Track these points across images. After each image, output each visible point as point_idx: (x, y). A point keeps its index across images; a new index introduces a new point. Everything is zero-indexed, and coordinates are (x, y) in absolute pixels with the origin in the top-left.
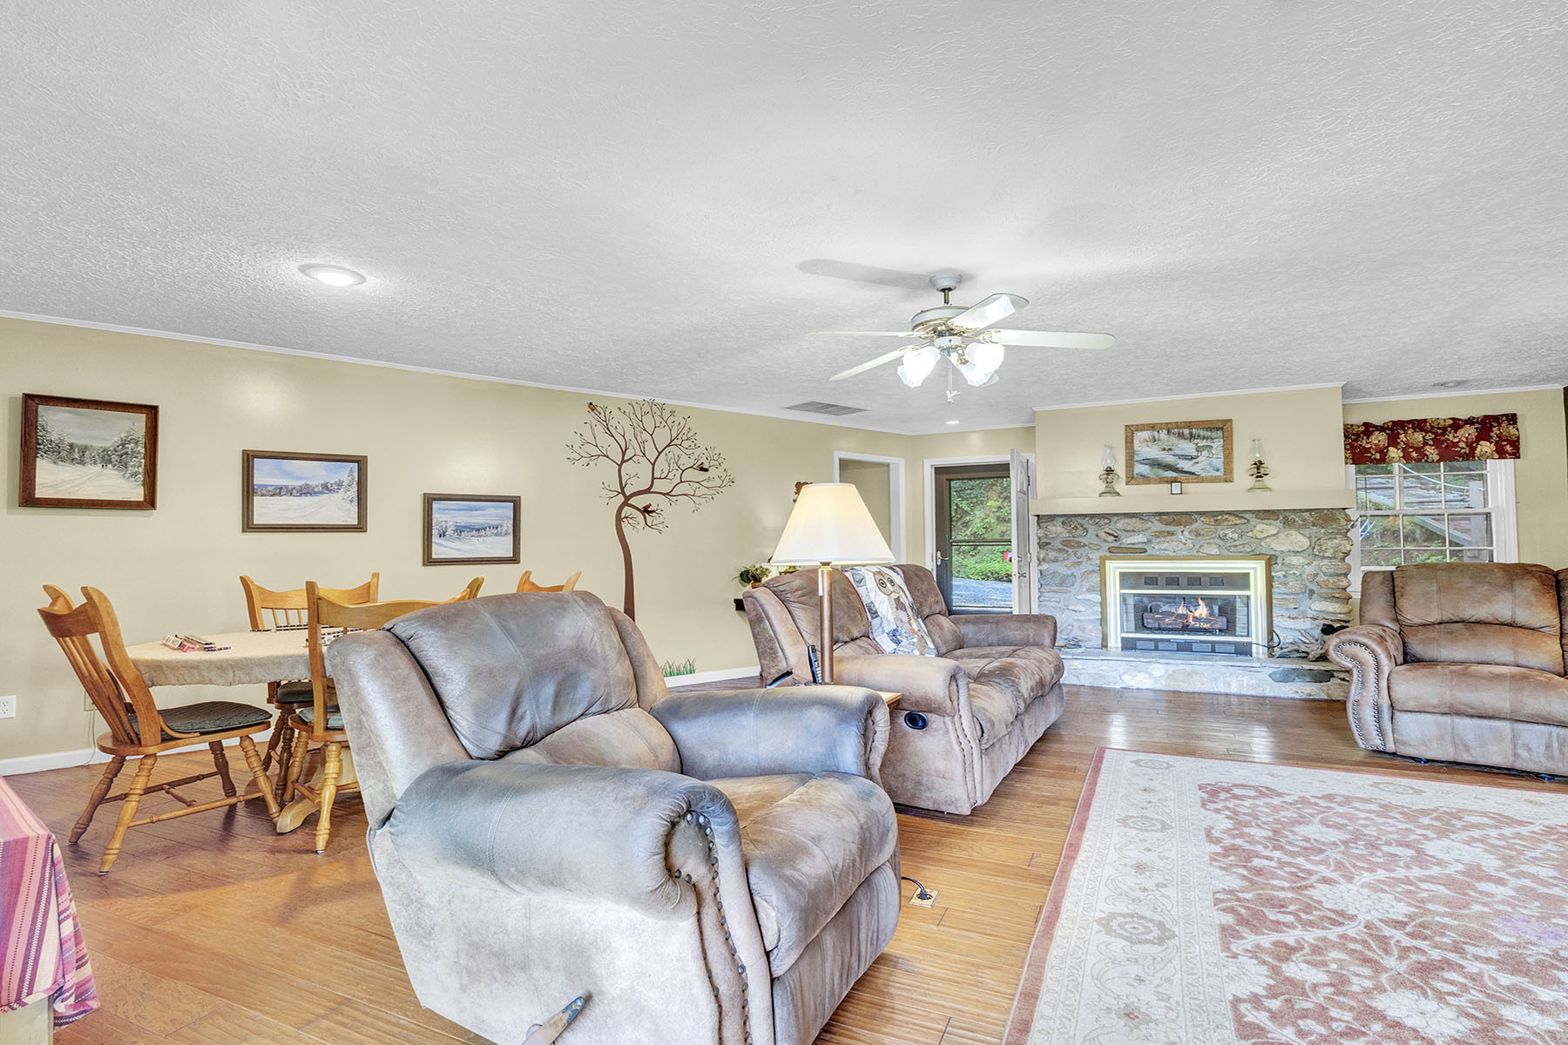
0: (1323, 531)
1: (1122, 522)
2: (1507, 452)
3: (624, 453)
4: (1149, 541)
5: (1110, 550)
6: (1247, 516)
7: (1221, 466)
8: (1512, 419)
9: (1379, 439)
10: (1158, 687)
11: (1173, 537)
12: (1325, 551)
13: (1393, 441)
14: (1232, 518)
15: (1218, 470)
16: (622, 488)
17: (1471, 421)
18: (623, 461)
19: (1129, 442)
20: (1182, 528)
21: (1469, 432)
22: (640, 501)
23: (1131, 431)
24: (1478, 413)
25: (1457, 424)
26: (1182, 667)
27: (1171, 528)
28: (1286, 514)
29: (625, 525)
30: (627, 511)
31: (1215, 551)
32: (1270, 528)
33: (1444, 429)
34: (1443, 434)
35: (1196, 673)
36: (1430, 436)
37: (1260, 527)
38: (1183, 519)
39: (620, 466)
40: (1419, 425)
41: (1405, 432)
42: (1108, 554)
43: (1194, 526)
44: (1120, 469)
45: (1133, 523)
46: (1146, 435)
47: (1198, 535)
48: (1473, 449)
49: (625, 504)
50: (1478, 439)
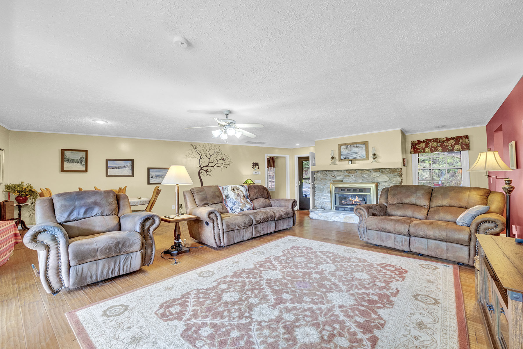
0: (393, 175)
1: (336, 172)
2: (465, 148)
3: (201, 157)
4: (343, 178)
5: (333, 181)
6: (371, 170)
7: (365, 155)
8: (467, 137)
9: (423, 145)
10: (342, 221)
11: (350, 177)
12: (393, 181)
13: (427, 146)
14: (366, 171)
15: (364, 157)
16: (200, 165)
17: (452, 138)
18: (200, 158)
19: (340, 149)
20: (352, 174)
21: (452, 142)
22: (205, 169)
23: (340, 145)
24: (454, 136)
25: (448, 140)
26: (348, 216)
27: (349, 174)
28: (382, 170)
29: (201, 175)
30: (201, 171)
31: (361, 181)
33: (444, 141)
34: (443, 143)
35: (352, 218)
36: (439, 144)
37: (374, 174)
38: (352, 172)
39: (200, 160)
40: (435, 140)
41: (431, 143)
42: (333, 182)
43: (356, 174)
44: (337, 157)
45: (339, 173)
46: (344, 147)
47: (356, 176)
48: (453, 148)
49: (201, 169)
50: (455, 144)
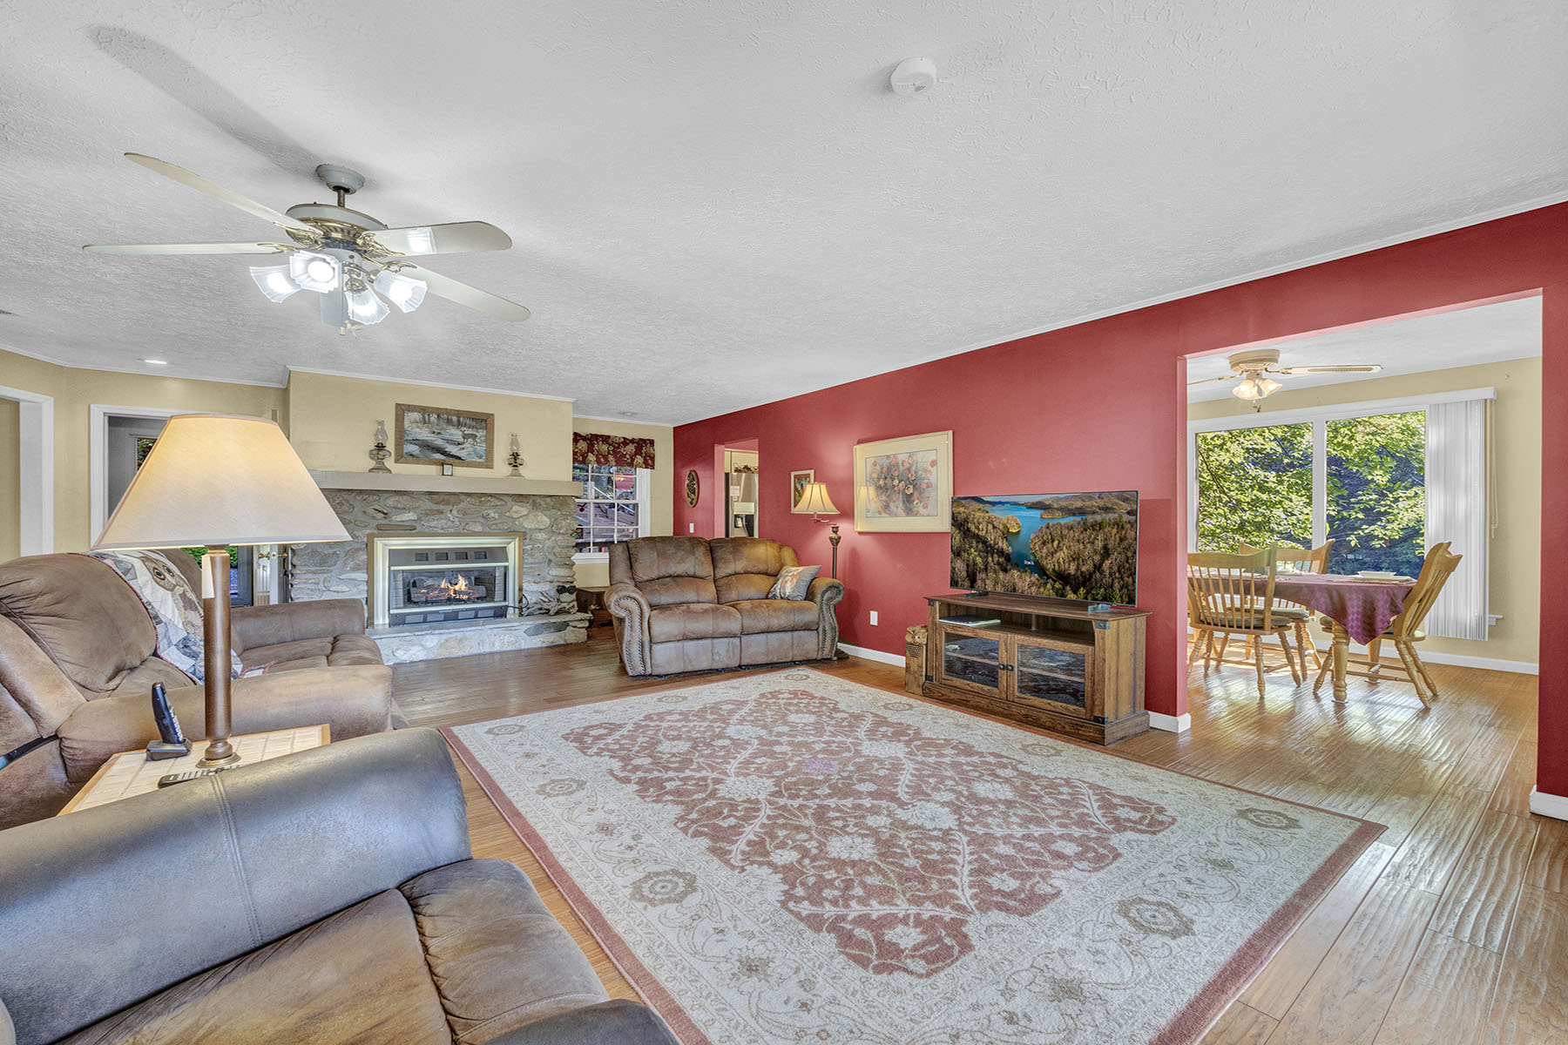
0: (559, 513)
1: (393, 499)
2: (648, 464)
4: (419, 519)
5: (379, 528)
6: (505, 498)
7: (483, 453)
8: (652, 442)
9: (587, 445)
10: (431, 657)
11: (442, 516)
12: (561, 528)
13: (591, 449)
14: (493, 500)
15: (480, 457)
17: (633, 441)
19: (399, 420)
20: (450, 507)
21: (631, 448)
23: (401, 410)
24: (637, 437)
25: (626, 442)
26: (455, 635)
27: (441, 507)
28: (534, 498)
31: (478, 528)
32: (519, 510)
33: (619, 444)
34: (618, 448)
35: (466, 639)
36: (611, 448)
37: (515, 508)
38: (452, 498)
40: (605, 439)
41: (598, 443)
42: (376, 532)
43: (462, 506)
44: (390, 446)
45: (403, 500)
46: (416, 416)
47: (465, 514)
48: (633, 460)
50: (636, 454)
